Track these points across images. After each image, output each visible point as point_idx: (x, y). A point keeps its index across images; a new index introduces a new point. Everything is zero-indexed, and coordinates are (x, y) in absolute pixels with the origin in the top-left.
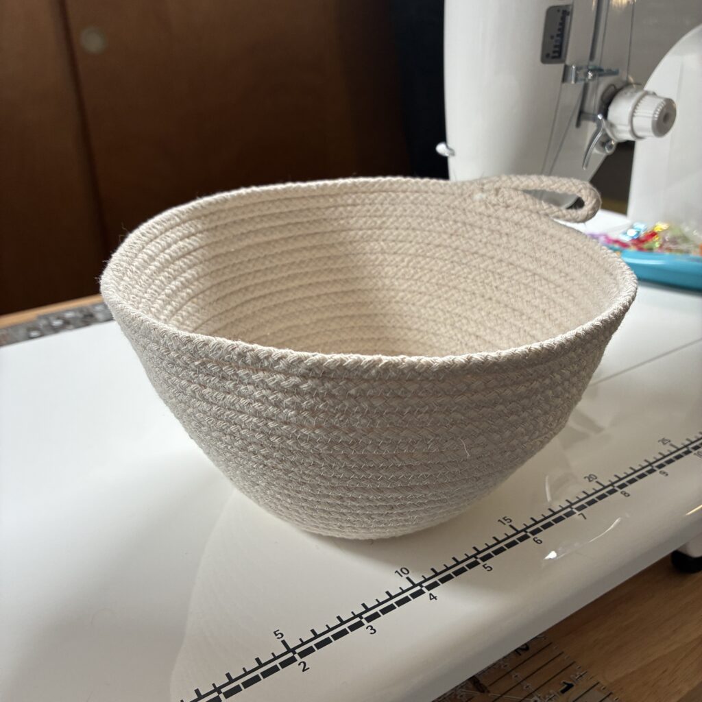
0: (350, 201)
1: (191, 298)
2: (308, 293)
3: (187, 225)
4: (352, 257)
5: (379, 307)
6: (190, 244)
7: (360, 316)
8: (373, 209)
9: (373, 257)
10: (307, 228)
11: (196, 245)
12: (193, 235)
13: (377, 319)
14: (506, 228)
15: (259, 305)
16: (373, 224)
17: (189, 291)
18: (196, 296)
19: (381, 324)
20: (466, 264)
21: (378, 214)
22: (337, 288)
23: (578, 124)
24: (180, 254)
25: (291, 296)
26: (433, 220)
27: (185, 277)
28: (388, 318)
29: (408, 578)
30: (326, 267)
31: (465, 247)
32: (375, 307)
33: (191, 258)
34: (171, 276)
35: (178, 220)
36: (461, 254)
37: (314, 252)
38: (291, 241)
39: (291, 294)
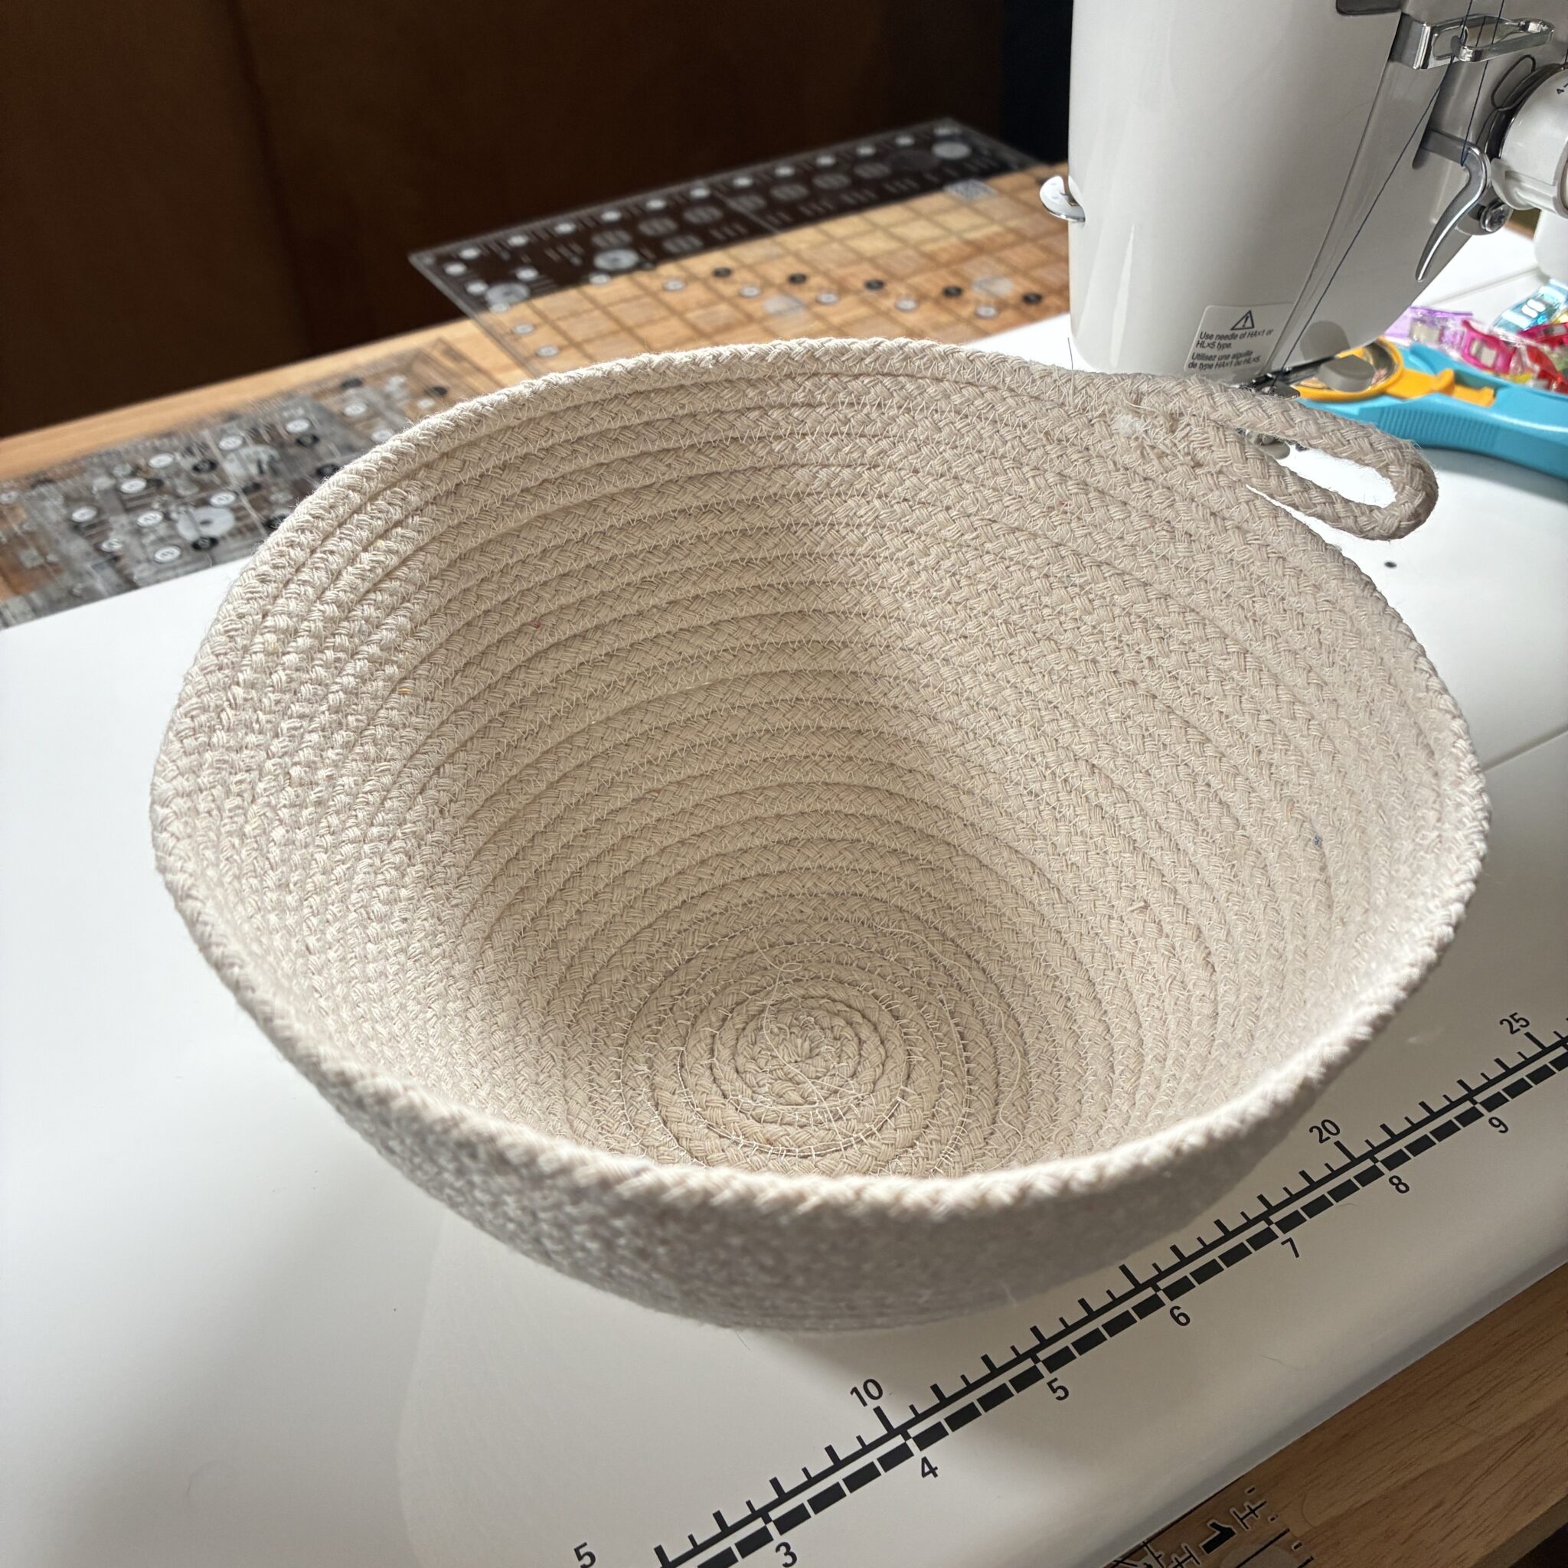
0: (799, 397)
1: (395, 686)
2: (691, 620)
3: (381, 502)
4: (801, 533)
5: (862, 656)
6: (390, 551)
7: (818, 674)
8: (856, 417)
9: (852, 537)
10: (691, 464)
11: (407, 548)
12: (398, 524)
13: (855, 686)
14: (1187, 519)
15: (568, 659)
16: (855, 455)
17: (391, 670)
18: (410, 674)
19: (866, 698)
20: (1082, 587)
21: (869, 430)
22: (763, 606)
23: (1418, 161)
24: (363, 587)
25: (646, 629)
26: (1007, 464)
27: (379, 642)
28: (881, 686)
29: (878, 1411)
30: (736, 556)
31: (1082, 545)
32: (855, 657)
33: (396, 584)
34: (342, 655)
35: (356, 498)
36: (1070, 561)
37: (706, 521)
38: (648, 497)
39: (647, 625)
